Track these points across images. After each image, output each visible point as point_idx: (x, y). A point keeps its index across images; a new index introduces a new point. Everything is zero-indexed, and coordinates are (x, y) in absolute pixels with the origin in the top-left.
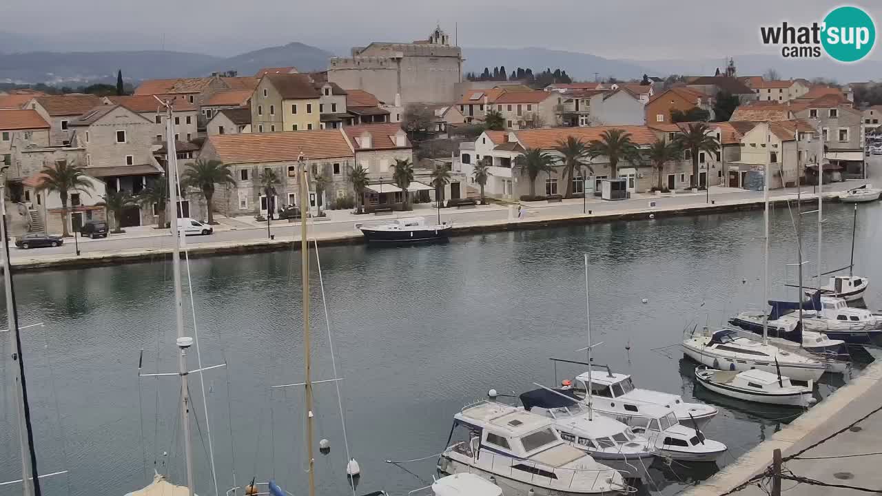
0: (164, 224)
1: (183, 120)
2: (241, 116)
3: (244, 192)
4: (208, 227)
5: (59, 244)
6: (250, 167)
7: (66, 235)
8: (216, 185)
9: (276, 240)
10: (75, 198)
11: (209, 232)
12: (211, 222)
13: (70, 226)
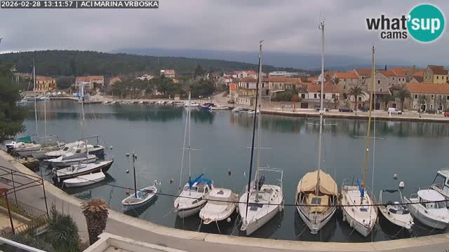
0: (386, 110)
1: (402, 80)
2: (420, 79)
3: (415, 102)
4: (400, 112)
5: (352, 112)
6: (418, 94)
7: (355, 109)
8: (405, 99)
9: (422, 118)
10: (360, 98)
11: (401, 113)
12: (402, 111)
13: (357, 107)
